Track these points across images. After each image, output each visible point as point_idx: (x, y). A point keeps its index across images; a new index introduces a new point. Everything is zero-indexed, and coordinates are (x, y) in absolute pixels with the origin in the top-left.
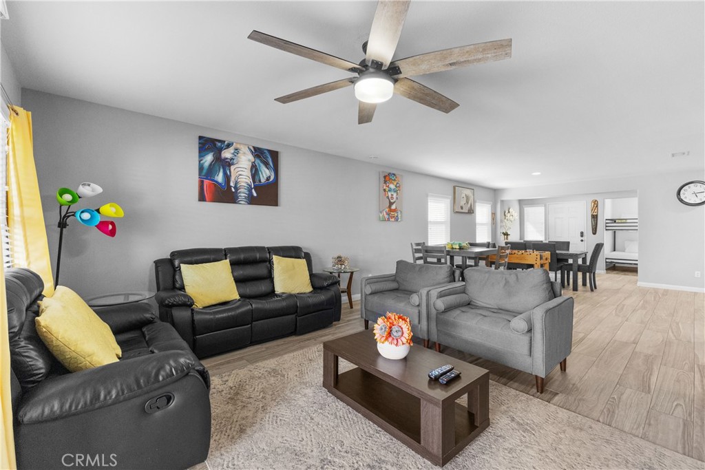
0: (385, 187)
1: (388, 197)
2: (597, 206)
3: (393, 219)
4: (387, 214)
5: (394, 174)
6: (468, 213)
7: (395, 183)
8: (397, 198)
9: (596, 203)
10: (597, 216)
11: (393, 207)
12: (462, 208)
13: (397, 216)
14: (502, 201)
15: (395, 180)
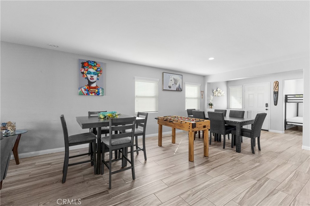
0: (83, 71)
1: (87, 78)
2: (278, 85)
3: (93, 94)
4: (85, 90)
5: (94, 62)
6: (176, 91)
7: (96, 68)
8: (98, 79)
9: (277, 84)
10: (278, 92)
11: (94, 85)
12: (170, 87)
13: (98, 92)
14: (209, 83)
15: (95, 66)
